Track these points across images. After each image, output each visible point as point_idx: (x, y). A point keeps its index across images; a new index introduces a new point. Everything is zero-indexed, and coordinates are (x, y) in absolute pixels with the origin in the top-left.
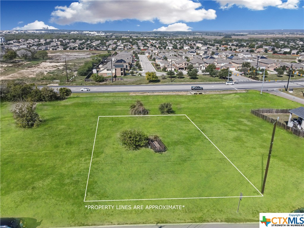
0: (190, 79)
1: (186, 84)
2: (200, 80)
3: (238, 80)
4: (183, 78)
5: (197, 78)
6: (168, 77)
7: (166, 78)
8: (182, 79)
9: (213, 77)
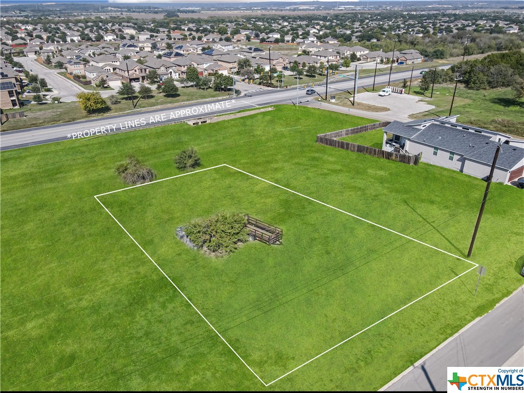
0: (166, 98)
1: (165, 107)
2: (185, 98)
3: (246, 91)
4: (152, 97)
5: (179, 95)
6: (123, 99)
7: (120, 102)
8: (152, 100)
9: (204, 89)
